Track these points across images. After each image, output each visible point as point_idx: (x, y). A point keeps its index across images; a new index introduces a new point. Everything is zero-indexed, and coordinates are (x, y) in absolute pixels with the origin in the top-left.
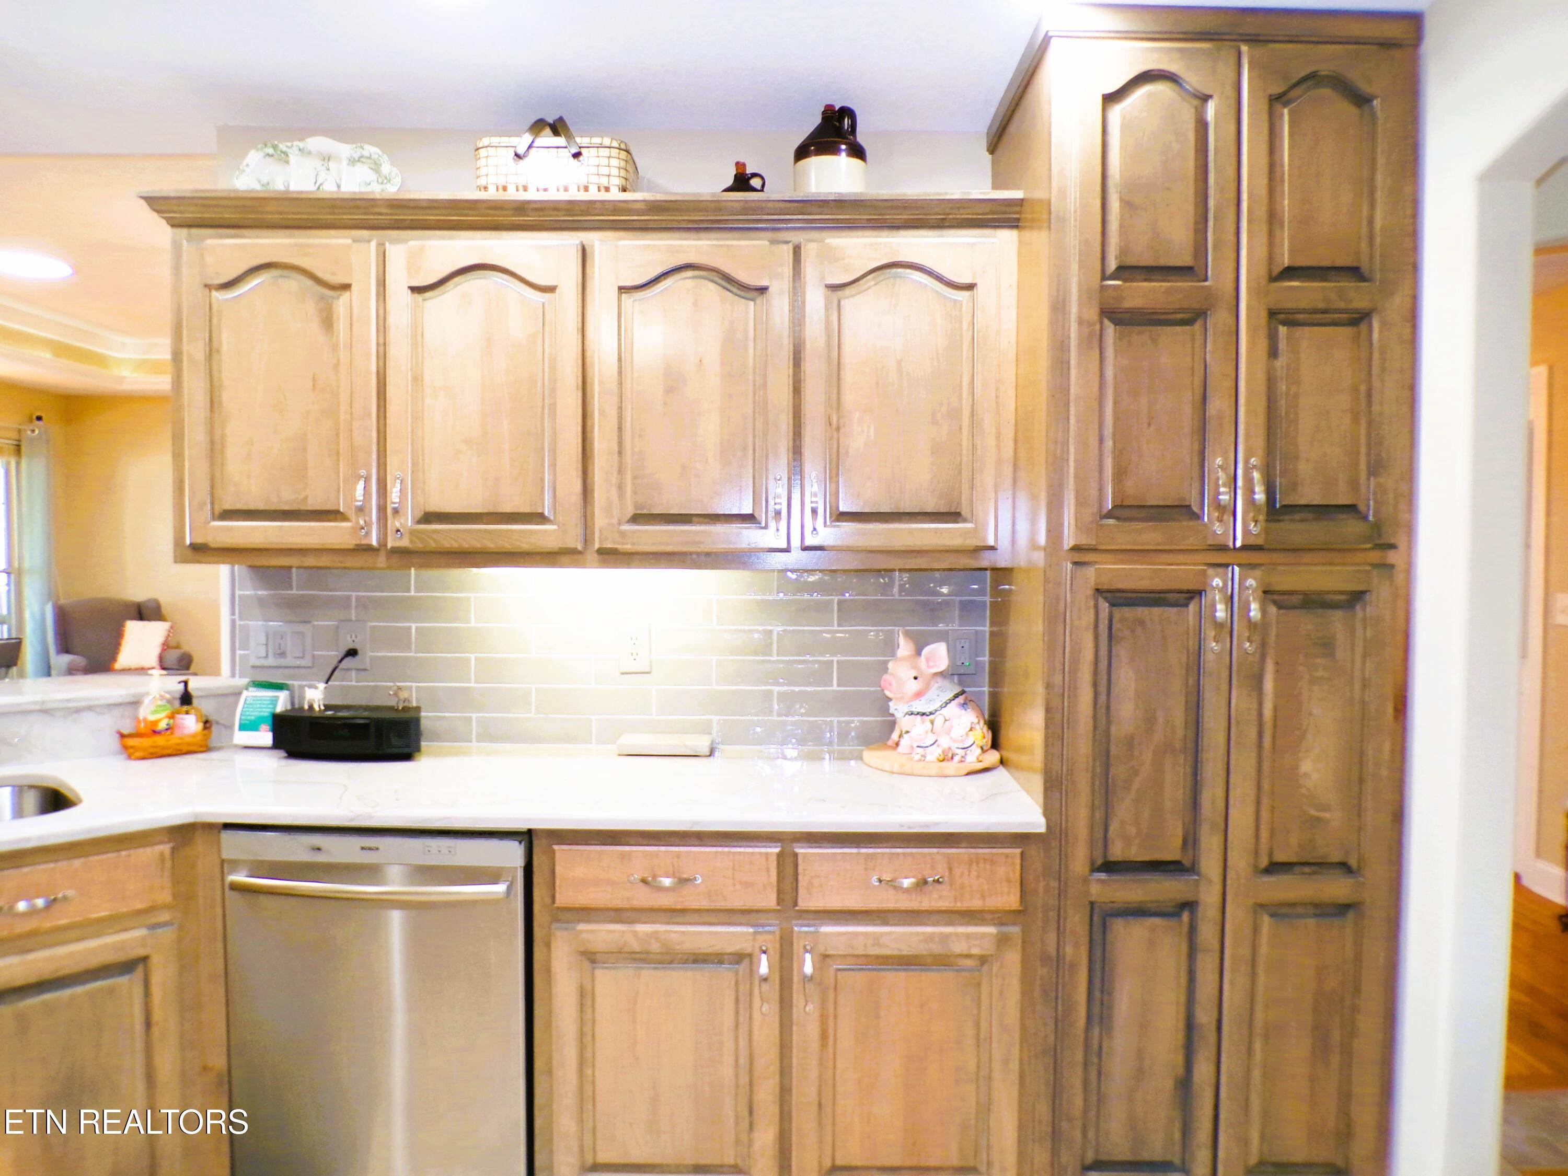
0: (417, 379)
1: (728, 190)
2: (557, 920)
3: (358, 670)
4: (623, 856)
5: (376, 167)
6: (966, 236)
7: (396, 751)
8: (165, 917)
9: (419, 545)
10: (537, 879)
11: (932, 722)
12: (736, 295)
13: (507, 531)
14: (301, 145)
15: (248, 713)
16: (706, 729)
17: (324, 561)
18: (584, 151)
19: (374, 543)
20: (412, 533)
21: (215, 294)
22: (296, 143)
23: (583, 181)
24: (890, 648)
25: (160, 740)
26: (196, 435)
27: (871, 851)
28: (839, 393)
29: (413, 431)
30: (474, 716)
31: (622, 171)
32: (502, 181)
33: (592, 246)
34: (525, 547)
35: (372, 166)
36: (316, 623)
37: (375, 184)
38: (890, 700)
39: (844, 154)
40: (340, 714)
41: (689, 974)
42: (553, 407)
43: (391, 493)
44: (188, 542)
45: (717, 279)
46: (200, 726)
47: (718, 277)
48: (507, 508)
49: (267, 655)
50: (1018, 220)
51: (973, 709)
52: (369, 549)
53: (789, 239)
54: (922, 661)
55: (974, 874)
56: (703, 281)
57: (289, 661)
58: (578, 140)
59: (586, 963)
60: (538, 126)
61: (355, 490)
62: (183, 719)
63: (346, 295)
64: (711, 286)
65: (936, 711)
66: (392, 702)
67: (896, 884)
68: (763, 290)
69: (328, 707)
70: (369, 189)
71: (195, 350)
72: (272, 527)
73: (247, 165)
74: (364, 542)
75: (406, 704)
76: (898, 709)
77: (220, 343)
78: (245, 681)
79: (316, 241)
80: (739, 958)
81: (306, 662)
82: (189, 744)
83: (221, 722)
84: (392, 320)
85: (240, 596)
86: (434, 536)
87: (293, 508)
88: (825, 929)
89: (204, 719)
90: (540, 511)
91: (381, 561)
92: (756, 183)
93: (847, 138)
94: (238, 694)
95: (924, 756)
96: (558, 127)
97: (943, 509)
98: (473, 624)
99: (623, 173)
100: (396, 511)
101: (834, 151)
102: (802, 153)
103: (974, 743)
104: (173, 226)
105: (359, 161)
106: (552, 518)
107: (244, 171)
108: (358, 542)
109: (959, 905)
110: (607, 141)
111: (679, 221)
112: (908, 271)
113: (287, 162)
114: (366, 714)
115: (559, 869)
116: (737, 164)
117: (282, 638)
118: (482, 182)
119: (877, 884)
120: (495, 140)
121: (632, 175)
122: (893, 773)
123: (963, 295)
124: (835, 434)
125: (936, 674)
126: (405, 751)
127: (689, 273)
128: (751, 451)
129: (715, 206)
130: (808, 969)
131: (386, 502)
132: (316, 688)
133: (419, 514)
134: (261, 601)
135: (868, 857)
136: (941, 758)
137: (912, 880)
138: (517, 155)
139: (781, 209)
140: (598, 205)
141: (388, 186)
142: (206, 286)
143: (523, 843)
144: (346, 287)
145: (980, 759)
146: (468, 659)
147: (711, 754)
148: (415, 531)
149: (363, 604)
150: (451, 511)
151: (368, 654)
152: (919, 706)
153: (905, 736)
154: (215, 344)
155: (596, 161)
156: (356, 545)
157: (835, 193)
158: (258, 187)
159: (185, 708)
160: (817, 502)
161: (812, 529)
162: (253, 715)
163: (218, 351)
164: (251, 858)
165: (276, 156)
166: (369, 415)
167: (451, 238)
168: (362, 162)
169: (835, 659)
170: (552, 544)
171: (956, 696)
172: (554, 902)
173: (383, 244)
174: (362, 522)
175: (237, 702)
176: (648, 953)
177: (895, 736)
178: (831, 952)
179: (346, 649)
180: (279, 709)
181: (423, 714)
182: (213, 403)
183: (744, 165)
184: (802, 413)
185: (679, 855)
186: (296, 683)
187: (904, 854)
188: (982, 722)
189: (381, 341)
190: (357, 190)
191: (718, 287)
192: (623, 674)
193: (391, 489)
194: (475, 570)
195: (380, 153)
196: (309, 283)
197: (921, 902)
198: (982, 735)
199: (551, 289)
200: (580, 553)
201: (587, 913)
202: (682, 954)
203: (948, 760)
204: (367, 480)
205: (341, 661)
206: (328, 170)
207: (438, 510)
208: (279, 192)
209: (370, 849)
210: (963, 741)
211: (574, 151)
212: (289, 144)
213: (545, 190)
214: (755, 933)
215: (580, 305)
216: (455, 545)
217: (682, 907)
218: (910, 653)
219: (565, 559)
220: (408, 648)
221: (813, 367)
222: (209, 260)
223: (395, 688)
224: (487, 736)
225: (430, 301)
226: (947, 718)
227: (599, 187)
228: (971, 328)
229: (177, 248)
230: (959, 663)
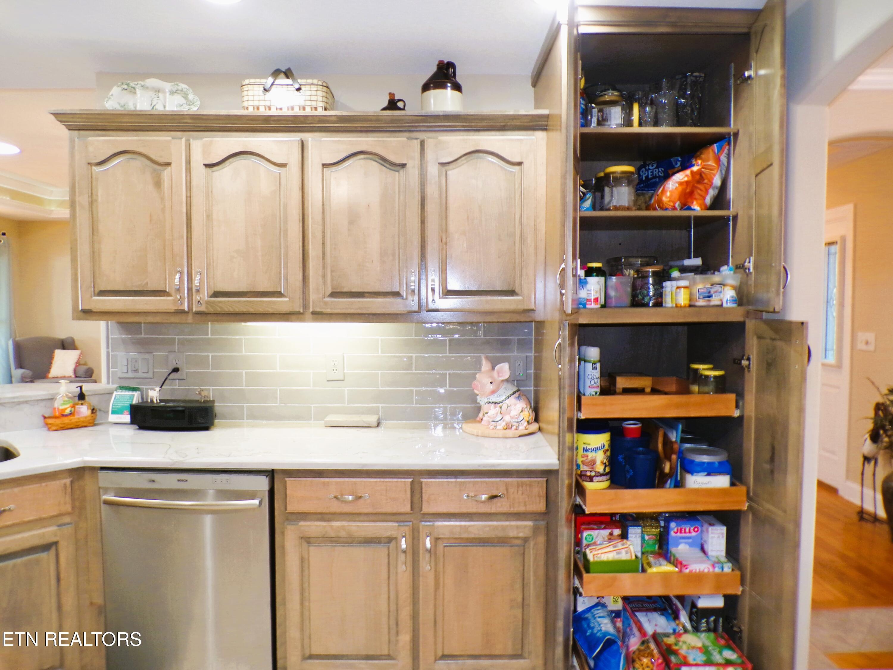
0: (209, 217)
1: (384, 109)
2: (287, 519)
3: (178, 379)
4: (324, 484)
5: (185, 96)
6: (518, 135)
7: (200, 425)
8: (67, 519)
9: (211, 310)
10: (277, 497)
11: (501, 408)
12: (388, 168)
13: (261, 301)
14: (143, 83)
15: (116, 404)
16: (375, 411)
17: (158, 319)
18: (302, 87)
19: (186, 309)
20: (207, 303)
21: (94, 168)
22: (140, 82)
23: (302, 104)
24: (478, 366)
25: (66, 420)
26: (84, 249)
27: (463, 480)
28: (446, 224)
29: (207, 246)
30: (245, 405)
31: (324, 98)
32: (256, 103)
33: (308, 141)
34: (271, 310)
35: (183, 95)
36: (154, 353)
37: (185, 105)
38: (478, 395)
39: (449, 89)
40: (168, 405)
41: (362, 548)
42: (286, 231)
43: (195, 280)
44: (80, 308)
45: (377, 159)
46: (89, 412)
47: (378, 158)
48: (261, 288)
49: (128, 371)
50: (547, 126)
51: (524, 400)
52: (183, 312)
53: (418, 137)
54: (495, 374)
55: (520, 492)
56: (369, 161)
57: (140, 375)
58: (299, 81)
59: (305, 544)
60: (276, 73)
61: (175, 279)
62: (79, 408)
63: (169, 169)
64: (374, 163)
65: (503, 401)
66: (198, 398)
67: (477, 499)
68: (403, 166)
69: (161, 401)
70: (182, 109)
71: (83, 199)
72: (129, 300)
73: (112, 95)
74: (180, 308)
75: (206, 399)
76: (482, 400)
77: (97, 195)
78: (116, 386)
79: (151, 138)
80: (390, 540)
81: (150, 375)
82: (83, 422)
83: (102, 409)
84: (194, 183)
85: (112, 338)
86: (220, 305)
87: (141, 289)
88: (439, 523)
89: (92, 408)
90: (279, 291)
91: (190, 318)
92: (400, 104)
93: (451, 80)
94: (112, 393)
95: (496, 427)
96: (288, 74)
97: (505, 288)
98: (244, 353)
99: (325, 99)
100: (198, 291)
101: (444, 87)
102: (426, 88)
103: (523, 419)
104: (69, 130)
105: (176, 92)
106: (286, 294)
107: (110, 98)
108: (176, 308)
109: (512, 509)
110: (315, 81)
111: (356, 127)
112: (485, 155)
113: (135, 93)
114: (182, 404)
115: (288, 492)
116: (390, 94)
117: (136, 361)
118: (245, 104)
119: (466, 498)
120: (252, 81)
121: (330, 100)
122: (478, 436)
123: (515, 169)
124: (444, 246)
125: (503, 381)
126: (206, 425)
127: (362, 156)
128: (397, 257)
129: (376, 119)
130: (428, 545)
131: (192, 286)
132: (155, 390)
133: (211, 293)
134: (124, 341)
135: (461, 483)
136: (505, 427)
137: (486, 496)
138: (265, 89)
139: (413, 120)
140: (310, 118)
141: (192, 106)
142: (89, 163)
143: (268, 477)
144: (169, 164)
145: (527, 428)
146: (242, 373)
147: (378, 425)
148: (209, 302)
149: (182, 343)
150: (229, 291)
151: (185, 370)
152: (494, 398)
153: (486, 415)
154: (94, 197)
155: (309, 93)
156: (176, 310)
157: (443, 111)
158: (118, 107)
159: (80, 402)
160: (434, 285)
161: (432, 300)
162: (120, 405)
163: (96, 201)
164: (115, 486)
165: (128, 90)
166: (183, 237)
167: (228, 137)
168: (178, 93)
169: (448, 372)
170: (286, 309)
171: (514, 393)
172: (286, 509)
173: (189, 140)
174: (178, 297)
175: (111, 398)
176: (339, 537)
177: (481, 415)
178: (440, 536)
179: (173, 368)
180: (134, 402)
181: (216, 404)
182: (94, 230)
183: (394, 95)
184: (426, 235)
185: (355, 483)
186: (144, 387)
187: (482, 482)
188: (528, 407)
189: (189, 195)
190: (175, 109)
191: (378, 164)
192: (328, 381)
193: (195, 278)
194: (243, 324)
195: (187, 87)
196: (148, 162)
197: (491, 508)
198: (528, 414)
199: (283, 165)
200: (302, 314)
201: (304, 516)
202: (357, 538)
203: (509, 429)
204: (181, 273)
205: (169, 375)
206: (158, 97)
207: (222, 290)
208: (131, 111)
209: (183, 481)
210: (517, 418)
211: (297, 86)
212: (136, 83)
213: (281, 109)
214: (399, 526)
215: (301, 174)
216: (231, 310)
217: (358, 512)
218: (487, 369)
219: (294, 317)
220: (208, 368)
221: (431, 207)
222: (91, 149)
223: (199, 390)
224: (253, 417)
225: (216, 172)
226: (509, 405)
227: (311, 108)
228: (520, 186)
229: (72, 141)
230: (517, 374)
